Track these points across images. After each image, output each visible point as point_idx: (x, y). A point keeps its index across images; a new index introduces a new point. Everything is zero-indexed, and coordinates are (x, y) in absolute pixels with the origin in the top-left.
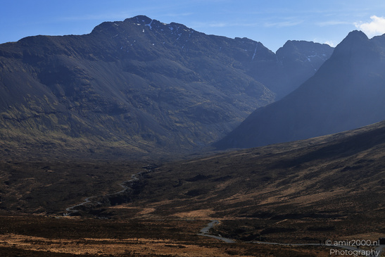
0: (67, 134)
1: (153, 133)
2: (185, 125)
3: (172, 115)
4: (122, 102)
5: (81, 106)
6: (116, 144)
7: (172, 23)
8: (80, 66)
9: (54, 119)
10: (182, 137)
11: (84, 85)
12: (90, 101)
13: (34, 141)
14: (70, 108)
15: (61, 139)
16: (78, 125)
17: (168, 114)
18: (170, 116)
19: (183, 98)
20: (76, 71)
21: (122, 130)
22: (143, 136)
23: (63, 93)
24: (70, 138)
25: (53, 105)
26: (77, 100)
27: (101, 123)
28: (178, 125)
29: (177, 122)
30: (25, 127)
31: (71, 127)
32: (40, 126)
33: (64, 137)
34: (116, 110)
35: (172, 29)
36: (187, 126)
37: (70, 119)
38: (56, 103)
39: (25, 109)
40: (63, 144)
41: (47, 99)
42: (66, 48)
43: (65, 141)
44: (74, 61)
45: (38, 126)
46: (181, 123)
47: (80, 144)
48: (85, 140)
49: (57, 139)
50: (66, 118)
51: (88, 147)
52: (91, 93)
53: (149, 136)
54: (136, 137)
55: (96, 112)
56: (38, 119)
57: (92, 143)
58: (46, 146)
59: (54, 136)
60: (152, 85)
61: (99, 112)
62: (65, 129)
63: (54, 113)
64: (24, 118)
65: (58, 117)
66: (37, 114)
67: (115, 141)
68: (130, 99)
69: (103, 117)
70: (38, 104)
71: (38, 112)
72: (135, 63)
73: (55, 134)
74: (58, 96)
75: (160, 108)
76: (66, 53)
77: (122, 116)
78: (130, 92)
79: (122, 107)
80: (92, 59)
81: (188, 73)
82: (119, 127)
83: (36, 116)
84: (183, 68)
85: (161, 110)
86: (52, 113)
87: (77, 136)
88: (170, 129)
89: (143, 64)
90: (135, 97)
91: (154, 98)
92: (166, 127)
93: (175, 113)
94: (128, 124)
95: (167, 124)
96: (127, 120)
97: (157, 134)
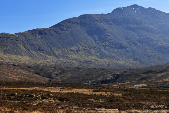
0: (98, 57)
1: (139, 57)
2: (154, 54)
3: (148, 49)
4: (124, 43)
5: (105, 45)
6: (120, 63)
7: (149, 8)
8: (106, 27)
9: (93, 51)
10: (152, 60)
11: (107, 35)
12: (109, 43)
13: (83, 60)
14: (100, 46)
15: (95, 60)
16: (104, 54)
17: (146, 49)
18: (147, 50)
19: (153, 42)
20: (103, 30)
21: (124, 56)
22: (134, 59)
23: (97, 39)
24: (100, 60)
25: (93, 45)
26: (104, 42)
27: (115, 53)
28: (151, 54)
29: (150, 53)
30: (80, 54)
31: (101, 55)
32: (86, 54)
33: (97, 59)
34: (121, 47)
35: (149, 10)
36: (155, 55)
37: (100, 51)
38: (94, 44)
39: (80, 46)
40: (96, 62)
41: (90, 42)
42: (100, 19)
43: (97, 61)
44: (103, 25)
45: (85, 54)
46: (152, 53)
47: (104, 62)
48: (106, 60)
49: (94, 60)
50: (98, 50)
51: (108, 63)
52: (110, 39)
53: (137, 59)
54: (131, 59)
55: (112, 48)
56: (86, 51)
57: (110, 62)
58: (88, 63)
59: (92, 58)
60: (139, 36)
61: (114, 48)
62: (98, 55)
63: (93, 48)
64: (79, 51)
65: (95, 50)
66: (85, 48)
67: (120, 61)
68: (128, 42)
69: (116, 50)
70: (86, 44)
71: (86, 48)
72: (131, 26)
73: (93, 58)
74: (95, 40)
75: (142, 46)
76: (99, 22)
77: (124, 50)
78: (128, 39)
79: (124, 46)
80: (111, 24)
81: (156, 30)
82: (122, 55)
83: (85, 49)
84: (154, 28)
85: (143, 47)
86: (92, 48)
87: (103, 59)
88: (147, 56)
89: (135, 26)
90: (131, 41)
91: (140, 42)
92: (145, 55)
93: (150, 49)
94: (127, 53)
95: (145, 54)
96: (126, 52)
97: (140, 58)
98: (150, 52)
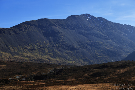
0: (51, 57)
1: (88, 59)
2: (102, 56)
3: (96, 52)
4: (76, 45)
5: (59, 46)
6: (71, 62)
7: (99, 17)
8: (60, 31)
9: (47, 51)
10: (100, 61)
11: (61, 38)
12: (63, 44)
13: (36, 58)
14: (54, 47)
15: (48, 59)
16: (56, 54)
17: (95, 52)
18: (96, 53)
19: (101, 46)
20: (58, 33)
21: (75, 57)
22: (83, 60)
23: (52, 41)
24: (52, 59)
25: (47, 45)
26: (57, 44)
27: (66, 53)
28: (99, 56)
29: (98, 55)
30: (34, 53)
31: (53, 54)
32: (40, 53)
33: (50, 58)
34: (73, 49)
35: (99, 19)
36: (102, 57)
37: (53, 51)
38: (49, 44)
39: (35, 46)
40: (48, 60)
41: (45, 42)
42: (56, 24)
43: (49, 59)
44: (58, 29)
45: (39, 53)
46: (100, 56)
47: (55, 61)
48: (58, 60)
49: (46, 58)
50: (52, 50)
51: (59, 62)
52: (63, 41)
53: (86, 60)
54: (80, 60)
55: (65, 49)
56: (40, 50)
57: (61, 61)
58: (41, 61)
60: (89, 40)
61: (66, 49)
62: (51, 55)
63: (47, 48)
64: (34, 49)
65: (48, 50)
66: (40, 48)
67: (71, 61)
68: (79, 45)
69: (67, 51)
70: (41, 44)
71: (40, 47)
72: (83, 31)
73: (46, 57)
74: (50, 41)
75: (92, 49)
76: (55, 26)
77: (75, 51)
78: (80, 42)
79: (75, 48)
80: (65, 29)
81: (104, 36)
82: (73, 56)
83: (39, 49)
84: (102, 34)
85: (92, 50)
86: (46, 48)
87: (55, 58)
88: (95, 58)
89: (86, 32)
90: (81, 44)
91: (89, 45)
92: (94, 57)
93: (98, 52)
94: (77, 55)
95: (94, 56)
96: (77, 53)
97: (90, 59)
98: (99, 54)
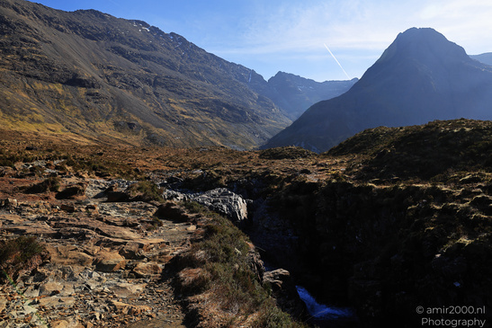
1: (140, 122)
2: (198, 118)
3: (175, 104)
4: (90, 74)
17: (168, 102)
18: (172, 105)
21: (73, 110)
22: (116, 124)
28: (186, 117)
29: (183, 113)
34: (74, 81)
36: (200, 120)
46: (192, 115)
53: (131, 126)
54: (101, 124)
68: (107, 76)
75: (156, 94)
77: (82, 91)
78: (109, 68)
82: (67, 105)
85: (157, 96)
88: (174, 121)
90: (115, 75)
91: (148, 82)
92: (166, 116)
94: (91, 103)
95: (167, 114)
96: (90, 98)
97: (148, 125)
98: (184, 110)
